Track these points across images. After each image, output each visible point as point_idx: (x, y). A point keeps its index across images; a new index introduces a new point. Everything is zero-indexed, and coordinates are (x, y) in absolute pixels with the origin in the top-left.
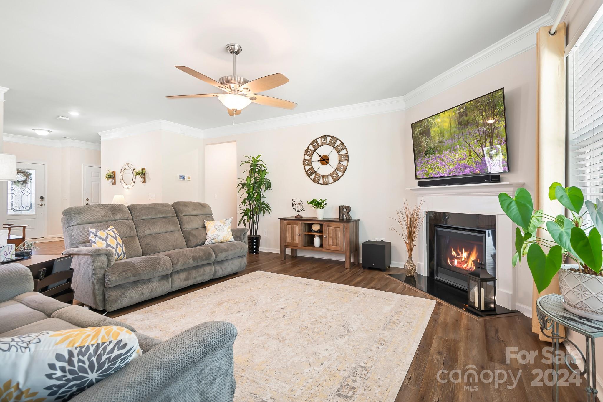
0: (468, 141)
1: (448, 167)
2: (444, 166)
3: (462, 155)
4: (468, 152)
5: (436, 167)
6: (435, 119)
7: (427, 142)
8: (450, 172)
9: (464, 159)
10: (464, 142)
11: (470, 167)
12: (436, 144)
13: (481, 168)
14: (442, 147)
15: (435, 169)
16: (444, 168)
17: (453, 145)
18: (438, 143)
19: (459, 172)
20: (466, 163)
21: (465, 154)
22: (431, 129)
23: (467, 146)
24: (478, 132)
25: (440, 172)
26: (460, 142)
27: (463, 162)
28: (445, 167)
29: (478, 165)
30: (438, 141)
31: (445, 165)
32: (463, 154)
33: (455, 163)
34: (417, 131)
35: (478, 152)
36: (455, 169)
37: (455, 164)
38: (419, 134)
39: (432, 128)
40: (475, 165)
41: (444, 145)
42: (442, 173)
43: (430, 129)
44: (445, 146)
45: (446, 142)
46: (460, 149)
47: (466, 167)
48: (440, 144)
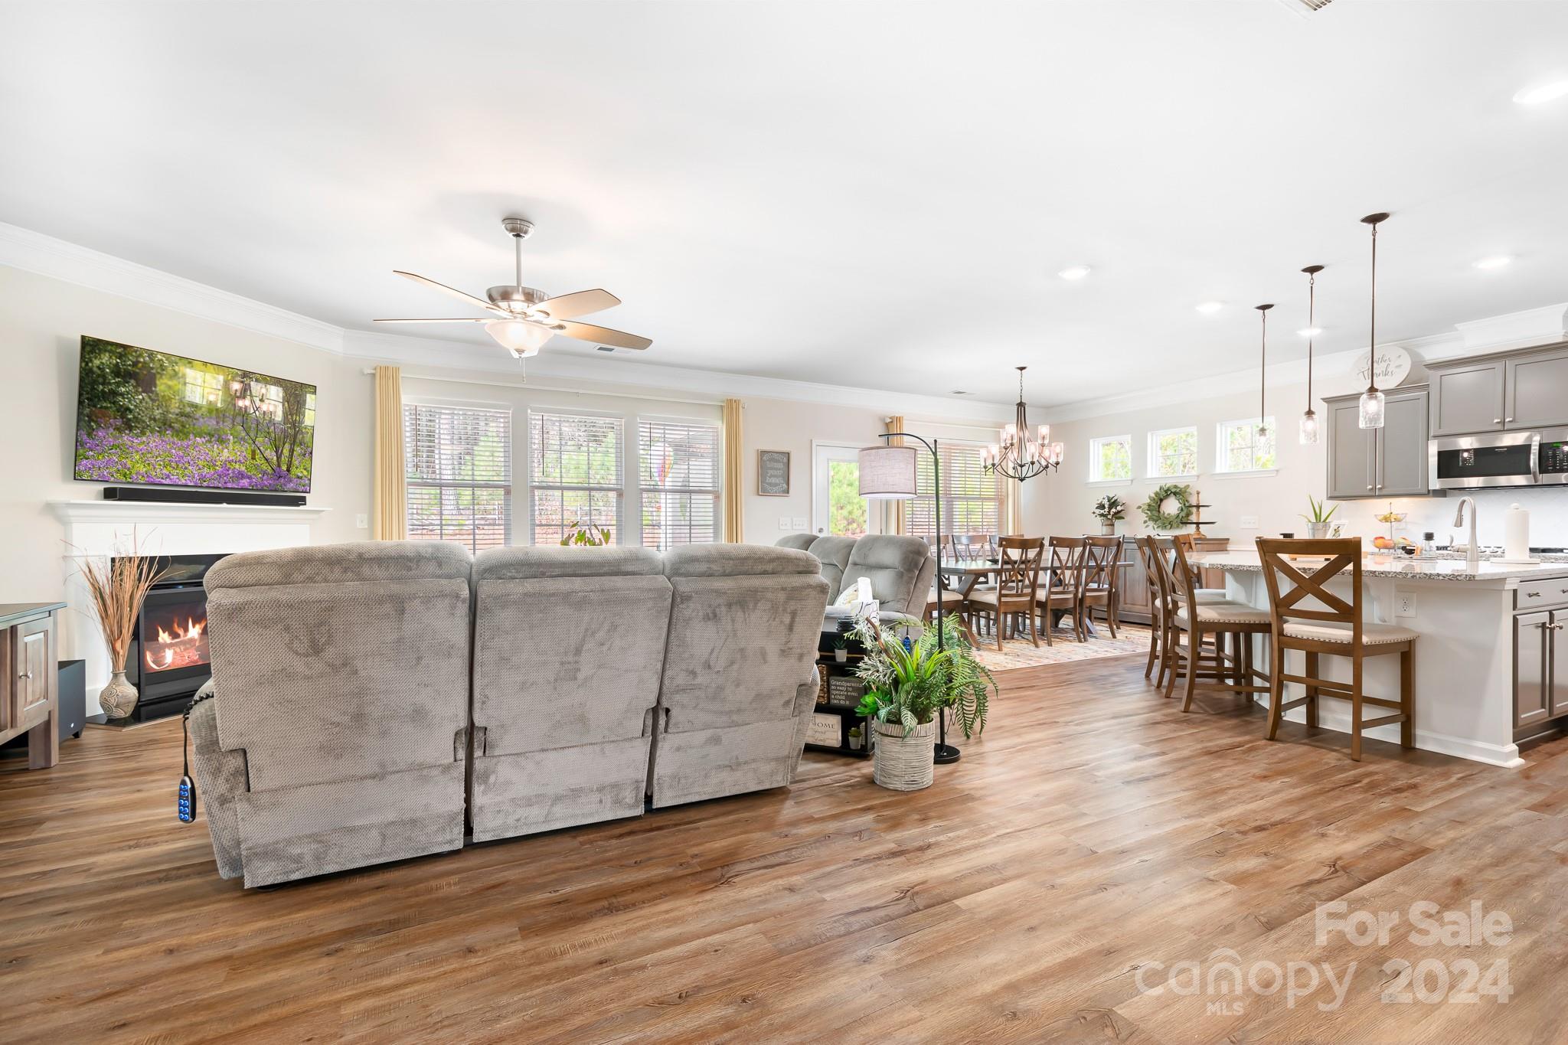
0: (252, 435)
1: (200, 469)
2: (187, 465)
3: (236, 454)
4: (250, 451)
5: (161, 463)
6: (176, 363)
7: (141, 402)
8: (202, 478)
9: (240, 461)
10: (243, 434)
11: (249, 477)
12: (170, 415)
13: (270, 482)
14: (187, 426)
15: (157, 467)
16: (186, 468)
17: (219, 431)
18: (177, 415)
19: (225, 483)
20: (243, 469)
21: (244, 454)
22: (161, 377)
23: (251, 441)
24: (273, 427)
25: (173, 475)
26: (237, 432)
27: (237, 466)
28: (190, 468)
29: (266, 476)
30: (179, 410)
31: (192, 462)
32: (239, 453)
33: (218, 463)
34: (104, 361)
35: (269, 457)
36: (216, 475)
37: (217, 466)
38: (112, 372)
39: (164, 377)
40: (260, 475)
41: (194, 425)
42: (178, 478)
43: (158, 376)
44: (196, 427)
45: (201, 420)
46: (235, 443)
47: (241, 475)
48: (183, 419)
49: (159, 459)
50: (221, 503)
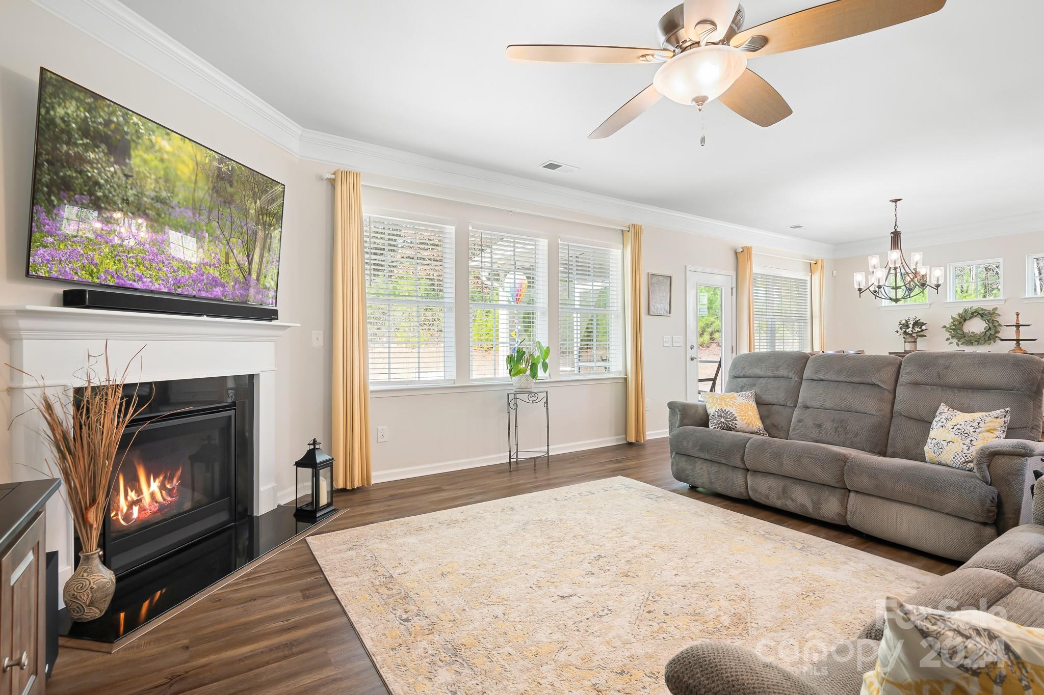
0: (227, 234)
1: (174, 271)
2: (161, 265)
3: (211, 256)
4: (223, 254)
5: (134, 261)
6: (153, 132)
7: (112, 176)
8: (178, 283)
9: (214, 264)
10: (218, 232)
11: (223, 285)
12: (145, 199)
13: (242, 292)
14: (163, 215)
15: (129, 265)
16: (160, 269)
17: (195, 225)
18: (152, 199)
19: (199, 290)
20: (217, 274)
21: (218, 256)
22: (136, 147)
23: (225, 242)
24: (245, 228)
25: (146, 277)
26: (212, 228)
27: (211, 271)
28: (165, 269)
29: (237, 285)
30: (155, 194)
31: (166, 262)
32: (213, 255)
33: (193, 266)
34: (69, 111)
35: (242, 262)
36: (190, 281)
37: (192, 269)
38: (79, 129)
39: (139, 147)
40: (233, 283)
41: (170, 214)
42: (151, 282)
43: (133, 145)
44: (172, 217)
45: (177, 209)
46: (210, 242)
47: (215, 282)
48: (158, 205)
49: (131, 255)
50: (200, 315)
